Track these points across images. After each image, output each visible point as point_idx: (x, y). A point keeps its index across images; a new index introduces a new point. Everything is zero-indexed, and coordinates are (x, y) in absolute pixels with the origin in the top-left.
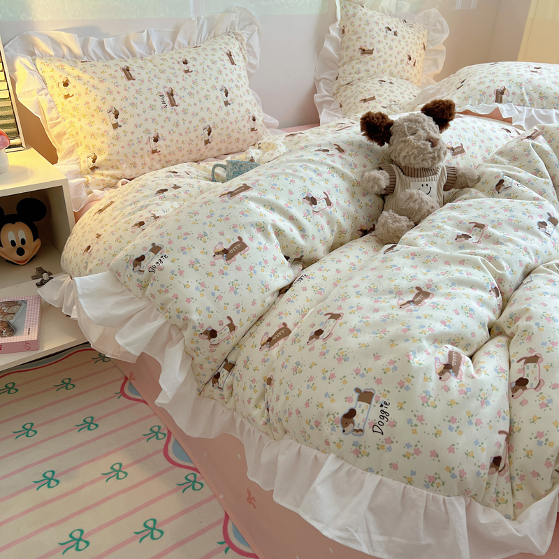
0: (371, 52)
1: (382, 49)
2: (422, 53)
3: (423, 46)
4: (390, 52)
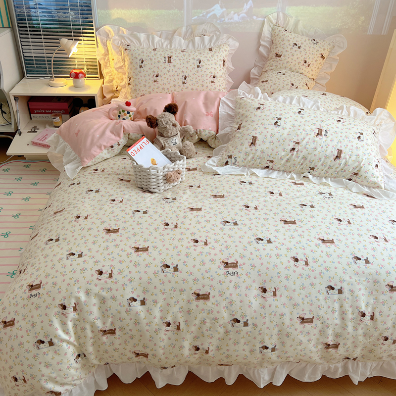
0: (280, 56)
1: (287, 56)
2: (318, 59)
3: (320, 55)
4: (292, 58)
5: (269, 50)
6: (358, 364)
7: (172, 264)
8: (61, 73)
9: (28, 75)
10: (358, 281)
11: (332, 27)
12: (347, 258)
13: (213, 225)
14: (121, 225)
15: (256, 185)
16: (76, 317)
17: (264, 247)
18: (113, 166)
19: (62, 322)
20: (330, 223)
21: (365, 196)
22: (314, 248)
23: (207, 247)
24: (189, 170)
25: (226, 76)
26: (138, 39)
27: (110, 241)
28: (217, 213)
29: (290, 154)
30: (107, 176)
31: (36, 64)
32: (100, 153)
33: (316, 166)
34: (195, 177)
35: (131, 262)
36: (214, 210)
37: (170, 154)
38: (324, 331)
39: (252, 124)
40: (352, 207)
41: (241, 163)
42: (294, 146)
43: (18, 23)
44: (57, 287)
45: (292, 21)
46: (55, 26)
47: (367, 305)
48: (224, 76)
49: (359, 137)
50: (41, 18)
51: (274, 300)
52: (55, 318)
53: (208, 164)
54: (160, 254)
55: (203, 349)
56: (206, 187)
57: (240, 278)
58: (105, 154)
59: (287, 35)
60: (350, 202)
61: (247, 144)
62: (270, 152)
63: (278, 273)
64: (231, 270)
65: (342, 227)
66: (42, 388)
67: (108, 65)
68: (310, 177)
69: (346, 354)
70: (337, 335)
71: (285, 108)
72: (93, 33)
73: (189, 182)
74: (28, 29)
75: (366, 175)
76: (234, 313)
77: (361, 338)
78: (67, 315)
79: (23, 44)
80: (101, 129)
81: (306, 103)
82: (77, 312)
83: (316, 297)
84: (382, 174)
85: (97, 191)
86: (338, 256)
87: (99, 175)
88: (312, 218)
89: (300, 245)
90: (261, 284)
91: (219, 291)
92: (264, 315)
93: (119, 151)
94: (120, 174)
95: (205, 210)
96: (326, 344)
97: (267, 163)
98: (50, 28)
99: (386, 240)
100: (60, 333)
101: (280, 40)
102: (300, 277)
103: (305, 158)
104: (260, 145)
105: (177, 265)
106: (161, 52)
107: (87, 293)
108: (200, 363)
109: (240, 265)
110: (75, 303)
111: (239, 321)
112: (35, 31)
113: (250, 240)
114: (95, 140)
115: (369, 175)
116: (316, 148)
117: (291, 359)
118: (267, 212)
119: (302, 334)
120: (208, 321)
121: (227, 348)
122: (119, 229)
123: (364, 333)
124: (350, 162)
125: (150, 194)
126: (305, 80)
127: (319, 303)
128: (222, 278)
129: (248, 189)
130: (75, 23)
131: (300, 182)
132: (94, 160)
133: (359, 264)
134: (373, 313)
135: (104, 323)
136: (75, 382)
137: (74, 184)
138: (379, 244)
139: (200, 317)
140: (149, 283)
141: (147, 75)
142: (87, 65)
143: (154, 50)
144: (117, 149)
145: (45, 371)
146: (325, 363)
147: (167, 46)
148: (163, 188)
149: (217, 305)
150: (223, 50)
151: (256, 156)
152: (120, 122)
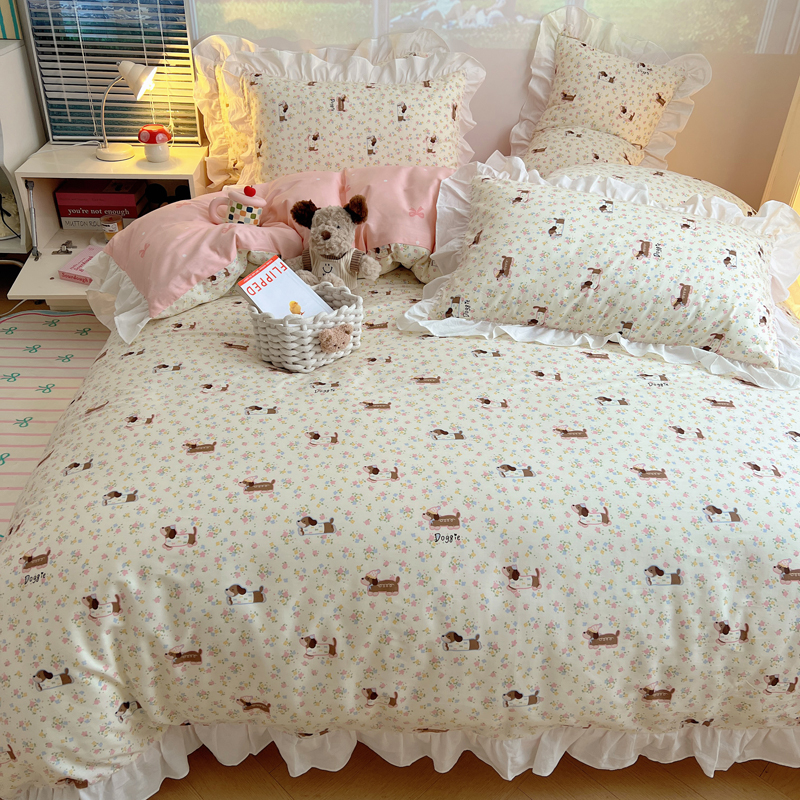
0: (571, 98)
1: (586, 97)
2: (651, 105)
3: (656, 97)
4: (597, 101)
5: (549, 88)
6: (714, 735)
7: (322, 517)
8: (123, 132)
9: (56, 137)
10: (715, 559)
11: (681, 39)
12: (692, 508)
13: (413, 438)
14: (220, 436)
15: (508, 357)
16: (120, 624)
17: (516, 485)
18: (213, 317)
19: (90, 634)
20: (660, 437)
21: (737, 382)
22: (623, 487)
23: (396, 484)
24: (371, 326)
25: (460, 139)
26: (279, 64)
27: (195, 468)
28: (422, 413)
29: (582, 294)
30: (201, 337)
31: (72, 114)
32: (187, 290)
33: (636, 319)
34: (381, 342)
35: (235, 511)
36: (417, 407)
37: (331, 292)
38: (640, 663)
39: (503, 232)
40: (708, 404)
41: (479, 314)
42: (589, 276)
43: (35, 31)
44: (81, 562)
45: (597, 27)
46: (110, 36)
47: (734, 609)
48: (454, 139)
49: (728, 259)
50: (82, 20)
51: (534, 595)
52: (75, 626)
53: (409, 314)
54: (298, 496)
55: (385, 695)
56: (403, 361)
57: (462, 547)
58: (199, 293)
59: (586, 54)
60: (704, 395)
61: (491, 273)
62: (539, 289)
63: (543, 539)
64: (445, 531)
65: (684, 445)
66: (48, 771)
67: (218, 117)
68: (623, 342)
69: (688, 712)
70: (669, 672)
71: (573, 199)
72: (187, 51)
73: (368, 350)
74: (55, 42)
75: (741, 337)
76: (449, 621)
77: (720, 679)
78: (101, 620)
79: (45, 72)
80: (192, 243)
81: (619, 190)
82: (122, 615)
83: (624, 590)
84: (774, 337)
85: (177, 368)
86: (674, 505)
87: (183, 335)
88: (622, 425)
89: (592, 481)
90: (507, 560)
91: (419, 574)
92: (512, 627)
93: (230, 287)
94: (226, 334)
95: (397, 407)
96: (645, 689)
97: (533, 314)
98: (100, 40)
99: (777, 473)
100: (86, 656)
101: (573, 64)
102: (591, 547)
103: (611, 303)
104: (517, 276)
105: (332, 520)
106: (324, 89)
107: (143, 574)
108: (379, 726)
109: (465, 521)
110: (116, 596)
111: (459, 639)
112: (70, 47)
113: (487, 469)
114: (179, 264)
115: (746, 339)
116: (635, 282)
117: (572, 721)
118: (528, 413)
119: (593, 668)
120: (394, 636)
121: (436, 695)
122: (215, 443)
123: (726, 668)
124: (707, 312)
125: (286, 375)
126: (623, 147)
127: (631, 603)
128: (426, 547)
129: (491, 365)
130: (151, 30)
131: (600, 352)
132: (174, 306)
133: (718, 521)
134: (746, 625)
135: (177, 639)
136: (118, 761)
137: (131, 353)
138: (761, 480)
139: (378, 627)
140: (271, 555)
141: (296, 136)
142: (175, 117)
143: (309, 84)
144: (224, 284)
145: (54, 736)
146: (645, 730)
147: (337, 77)
148: (314, 361)
149: (414, 604)
150: (453, 85)
151: (510, 299)
152: (230, 227)
